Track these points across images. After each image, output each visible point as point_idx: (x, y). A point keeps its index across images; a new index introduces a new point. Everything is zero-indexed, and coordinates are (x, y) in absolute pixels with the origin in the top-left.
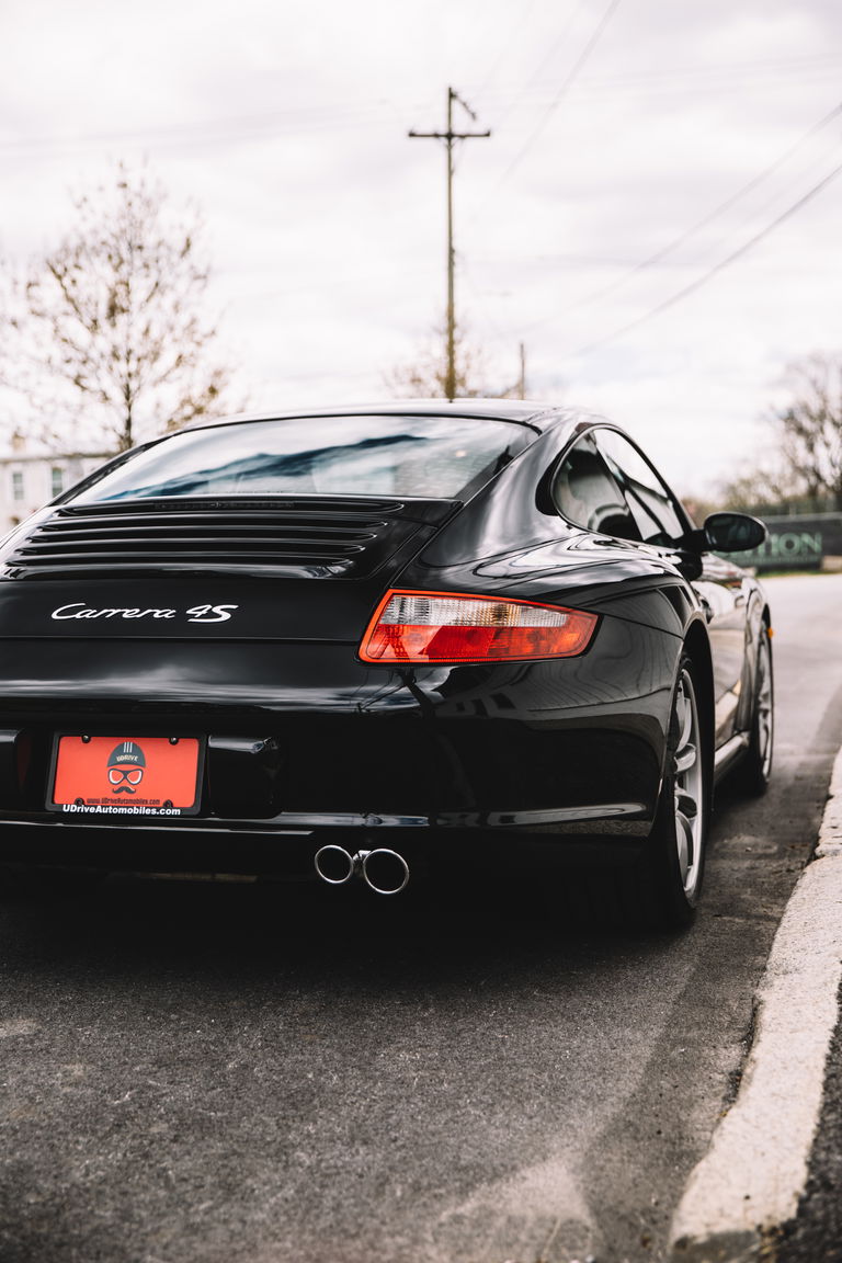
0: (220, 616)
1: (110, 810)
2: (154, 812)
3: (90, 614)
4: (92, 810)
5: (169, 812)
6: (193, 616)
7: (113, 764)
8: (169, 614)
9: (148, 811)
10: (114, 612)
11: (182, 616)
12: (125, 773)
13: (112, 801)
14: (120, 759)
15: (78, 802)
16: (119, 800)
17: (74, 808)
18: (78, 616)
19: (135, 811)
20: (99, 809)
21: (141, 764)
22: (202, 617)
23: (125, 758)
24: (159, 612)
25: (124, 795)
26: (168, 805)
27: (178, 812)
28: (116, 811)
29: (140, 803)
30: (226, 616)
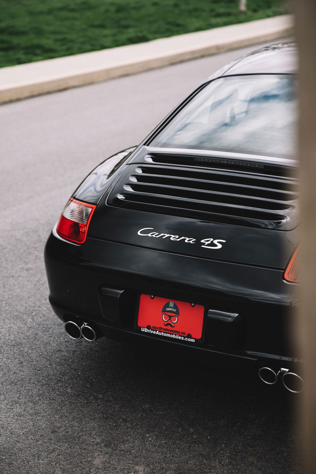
0: (216, 246)
1: (162, 334)
2: (183, 338)
3: (155, 235)
4: (154, 332)
5: (189, 340)
6: (204, 244)
7: (164, 311)
8: (192, 241)
9: (180, 338)
10: (167, 235)
11: (198, 243)
12: (170, 317)
13: (164, 329)
14: (168, 309)
15: (149, 328)
16: (167, 330)
17: (146, 330)
18: (149, 235)
19: (174, 336)
20: (157, 333)
21: (177, 313)
22: (208, 245)
23: (170, 309)
24: (188, 239)
25: (169, 327)
26: (189, 336)
27: (193, 341)
28: (165, 335)
29: (176, 333)
30: (220, 246)
